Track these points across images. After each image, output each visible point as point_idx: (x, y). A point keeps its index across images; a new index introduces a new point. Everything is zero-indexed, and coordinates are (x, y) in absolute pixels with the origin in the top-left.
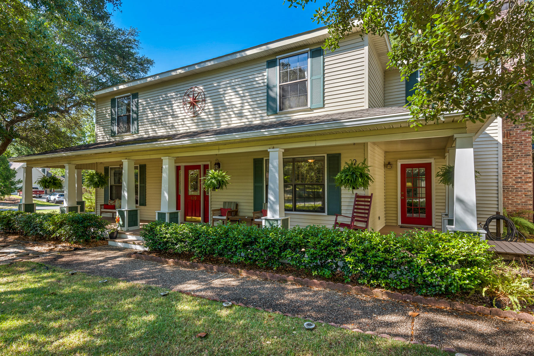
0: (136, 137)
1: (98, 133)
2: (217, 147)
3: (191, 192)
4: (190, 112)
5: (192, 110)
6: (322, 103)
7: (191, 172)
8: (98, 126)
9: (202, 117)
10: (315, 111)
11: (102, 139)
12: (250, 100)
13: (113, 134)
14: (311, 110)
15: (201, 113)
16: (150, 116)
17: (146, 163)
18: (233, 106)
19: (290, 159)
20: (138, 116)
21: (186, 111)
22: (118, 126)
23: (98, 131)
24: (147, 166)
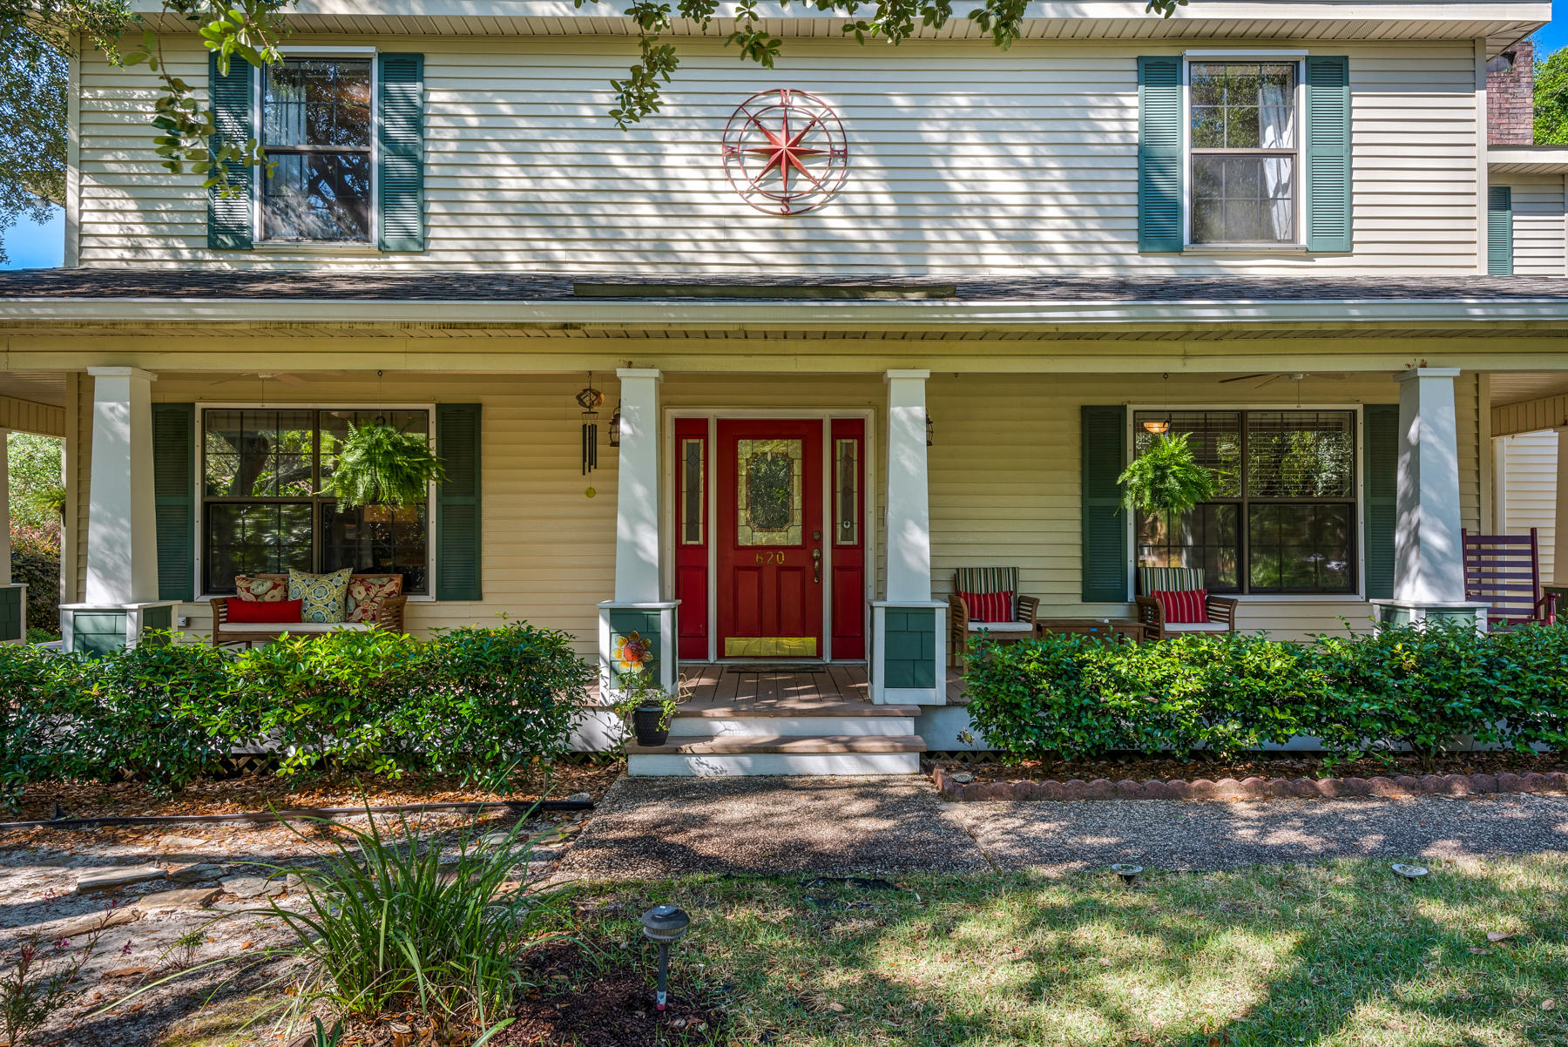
0: (402, 266)
1: (86, 217)
2: (1178, 347)
3: (748, 536)
4: (767, 194)
5: (780, 186)
6: (1345, 238)
7: (745, 449)
8: (87, 180)
9: (830, 223)
10: (1319, 261)
11: (127, 255)
12: (1061, 188)
13: (221, 234)
14: (1309, 254)
15: (823, 204)
16: (512, 180)
17: (484, 399)
18: (985, 206)
19: (1227, 416)
20: (421, 166)
21: (743, 186)
22: (265, 201)
23: (88, 204)
24: (487, 412)
